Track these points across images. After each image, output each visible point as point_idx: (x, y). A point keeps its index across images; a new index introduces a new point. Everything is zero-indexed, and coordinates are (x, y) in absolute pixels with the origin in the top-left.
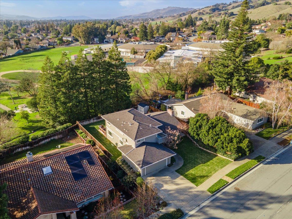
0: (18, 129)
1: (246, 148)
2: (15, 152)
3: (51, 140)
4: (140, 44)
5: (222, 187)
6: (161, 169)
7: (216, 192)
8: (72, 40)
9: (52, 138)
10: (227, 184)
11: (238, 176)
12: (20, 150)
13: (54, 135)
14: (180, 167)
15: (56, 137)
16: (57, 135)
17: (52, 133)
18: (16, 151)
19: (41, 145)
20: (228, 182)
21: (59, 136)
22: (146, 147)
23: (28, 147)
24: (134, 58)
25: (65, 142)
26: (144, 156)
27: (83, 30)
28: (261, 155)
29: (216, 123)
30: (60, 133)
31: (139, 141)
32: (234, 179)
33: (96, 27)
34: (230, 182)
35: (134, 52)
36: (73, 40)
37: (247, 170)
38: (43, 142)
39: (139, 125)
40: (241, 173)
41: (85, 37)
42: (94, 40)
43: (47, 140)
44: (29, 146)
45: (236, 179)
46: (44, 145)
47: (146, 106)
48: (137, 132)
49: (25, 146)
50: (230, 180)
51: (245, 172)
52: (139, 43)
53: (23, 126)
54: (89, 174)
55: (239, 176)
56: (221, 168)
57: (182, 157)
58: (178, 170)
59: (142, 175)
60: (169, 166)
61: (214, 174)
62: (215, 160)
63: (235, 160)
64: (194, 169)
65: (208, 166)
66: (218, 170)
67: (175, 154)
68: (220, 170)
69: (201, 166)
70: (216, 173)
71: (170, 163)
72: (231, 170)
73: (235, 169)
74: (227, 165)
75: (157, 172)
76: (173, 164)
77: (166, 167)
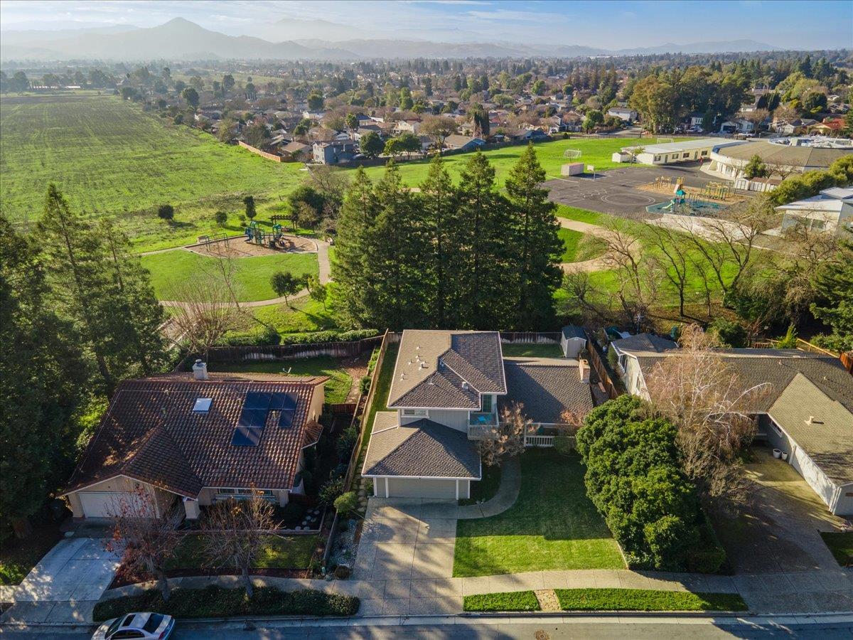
0: (304, 315)
1: (652, 543)
2: (246, 358)
3: (321, 356)
4: (803, 144)
5: (510, 610)
6: (437, 501)
7: (478, 613)
8: (630, 120)
9: (324, 352)
10: (530, 610)
11: (584, 609)
12: (256, 356)
13: (329, 347)
14: (481, 517)
15: (333, 353)
16: (336, 348)
17: (325, 341)
18: (249, 356)
19: (297, 359)
20: (539, 609)
21: (339, 352)
22: (419, 432)
23: (271, 356)
24: (746, 189)
25: (339, 369)
26: (397, 450)
27: (660, 91)
28: (744, 595)
29: (635, 438)
30: (342, 346)
31: (412, 412)
32: (564, 609)
33: (709, 82)
34: (545, 610)
35: (755, 169)
36: (633, 118)
37: (634, 610)
38: (303, 354)
39: (434, 374)
40: (606, 606)
41: (660, 114)
42: (690, 121)
43: (312, 353)
44: (273, 354)
45: (569, 612)
46: (302, 360)
47: (576, 339)
48: (412, 391)
49: (266, 352)
50: (550, 603)
51: (621, 609)
52: (799, 143)
53: (314, 313)
54: (265, 443)
55: (589, 612)
56: (571, 567)
57: (519, 497)
58: (468, 520)
59: (376, 494)
60: (462, 502)
61: (532, 571)
62: (589, 544)
63: (635, 567)
64: (504, 537)
65: (549, 546)
66: (555, 568)
67: (479, 476)
68: (559, 572)
69: (528, 540)
70: (536, 572)
71: (469, 497)
72: (589, 586)
73: (604, 587)
74: (596, 567)
75: (421, 503)
76: (478, 502)
77: (453, 502)
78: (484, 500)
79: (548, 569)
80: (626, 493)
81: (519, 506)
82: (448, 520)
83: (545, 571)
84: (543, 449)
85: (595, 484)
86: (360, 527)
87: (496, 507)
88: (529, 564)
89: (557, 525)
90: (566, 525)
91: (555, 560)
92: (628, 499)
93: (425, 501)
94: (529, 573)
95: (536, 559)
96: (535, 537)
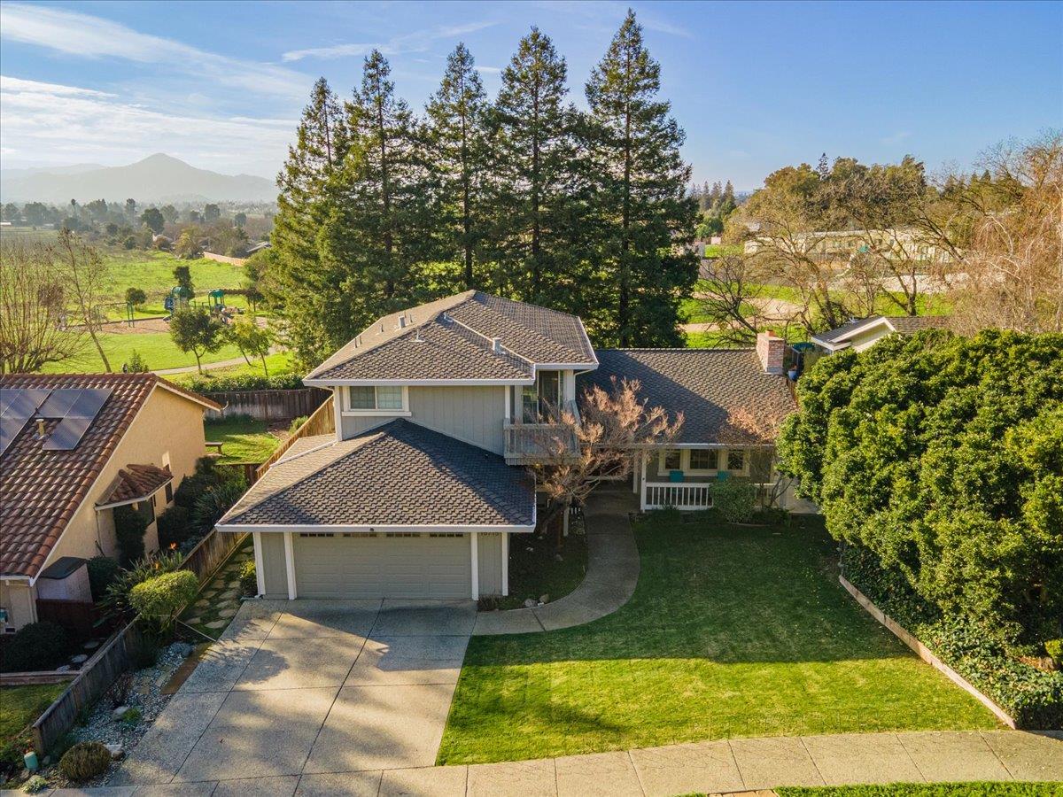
56: (820, 728)
57: (638, 590)
58: (496, 638)
59: (262, 590)
60: (487, 604)
61: (694, 739)
62: (855, 670)
63: (1037, 717)
64: (599, 665)
65: (736, 683)
66: (769, 730)
67: (529, 521)
68: (784, 740)
69: (672, 669)
70: (708, 743)
71: (505, 593)
72: (901, 778)
73: (952, 779)
74: (903, 726)
75: (378, 609)
76: (528, 603)
77: (464, 605)
78: (544, 598)
79: (747, 732)
80: (990, 469)
81: (638, 606)
82: (443, 639)
83: (737, 739)
84: (688, 516)
85: (862, 492)
86: (193, 658)
87: (576, 609)
88: (684, 723)
89: (750, 640)
90: (774, 640)
91: (763, 710)
92: (996, 487)
93: (388, 605)
94: (688, 744)
95: (704, 709)
96: (693, 662)
